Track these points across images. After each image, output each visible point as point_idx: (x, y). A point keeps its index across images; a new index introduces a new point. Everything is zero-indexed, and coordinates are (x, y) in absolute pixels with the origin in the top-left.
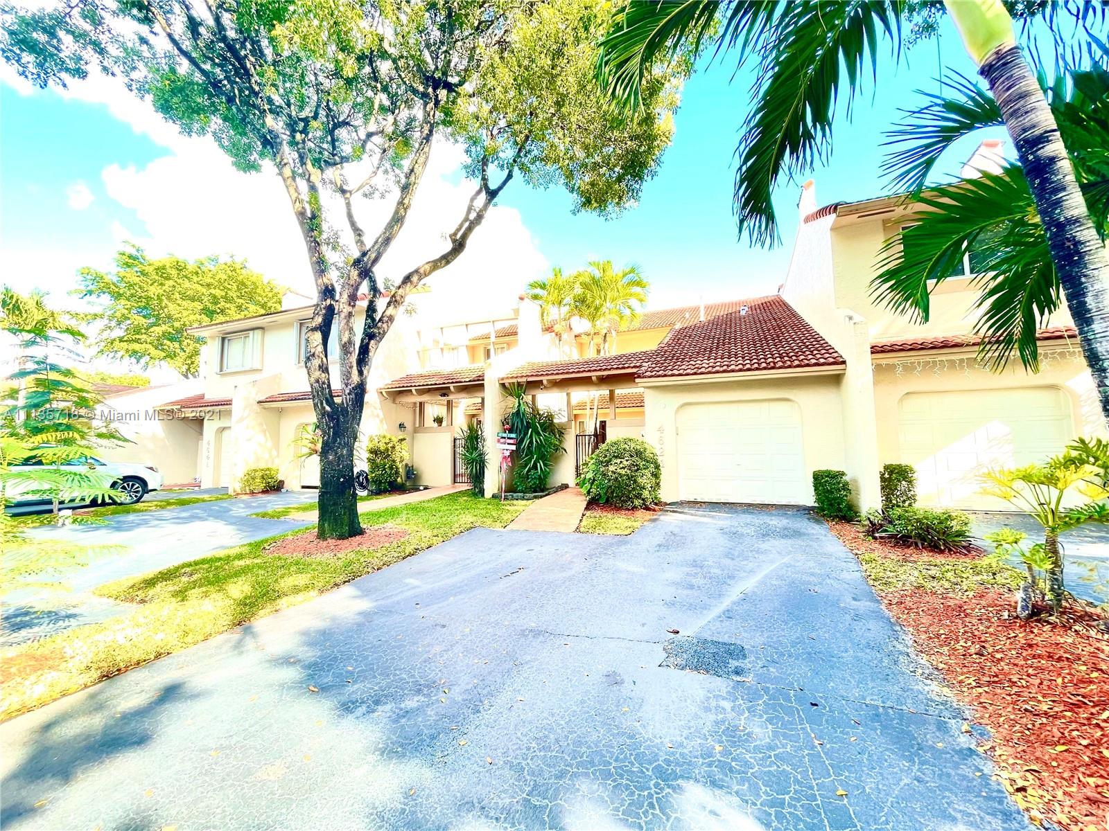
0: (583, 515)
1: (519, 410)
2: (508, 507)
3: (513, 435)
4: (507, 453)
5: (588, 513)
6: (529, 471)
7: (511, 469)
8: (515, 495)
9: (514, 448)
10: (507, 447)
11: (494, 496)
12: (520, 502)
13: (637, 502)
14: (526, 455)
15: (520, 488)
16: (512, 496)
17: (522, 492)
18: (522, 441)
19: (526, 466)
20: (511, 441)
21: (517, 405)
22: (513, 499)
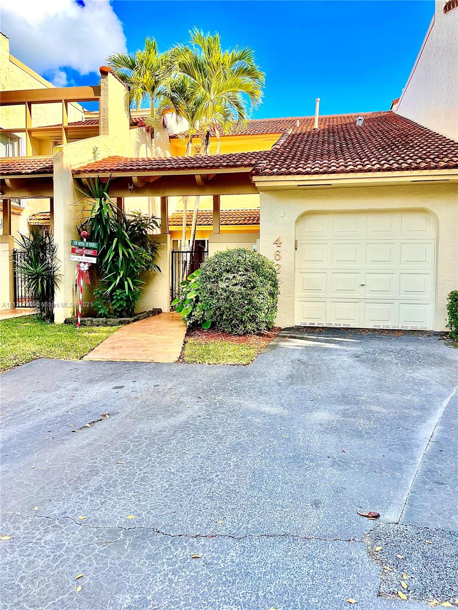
0: (185, 342)
1: (100, 214)
2: (86, 334)
3: (93, 245)
4: (85, 268)
5: (190, 340)
6: (113, 291)
7: (91, 288)
8: (94, 320)
9: (94, 260)
10: (84, 259)
11: (67, 322)
12: (102, 328)
13: (250, 327)
14: (110, 272)
15: (102, 311)
16: (92, 321)
17: (105, 316)
18: (104, 253)
19: (109, 284)
20: (90, 252)
21: (98, 207)
22: (92, 324)
